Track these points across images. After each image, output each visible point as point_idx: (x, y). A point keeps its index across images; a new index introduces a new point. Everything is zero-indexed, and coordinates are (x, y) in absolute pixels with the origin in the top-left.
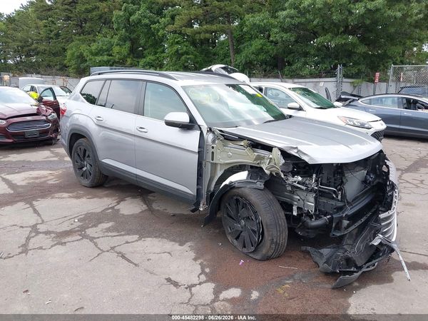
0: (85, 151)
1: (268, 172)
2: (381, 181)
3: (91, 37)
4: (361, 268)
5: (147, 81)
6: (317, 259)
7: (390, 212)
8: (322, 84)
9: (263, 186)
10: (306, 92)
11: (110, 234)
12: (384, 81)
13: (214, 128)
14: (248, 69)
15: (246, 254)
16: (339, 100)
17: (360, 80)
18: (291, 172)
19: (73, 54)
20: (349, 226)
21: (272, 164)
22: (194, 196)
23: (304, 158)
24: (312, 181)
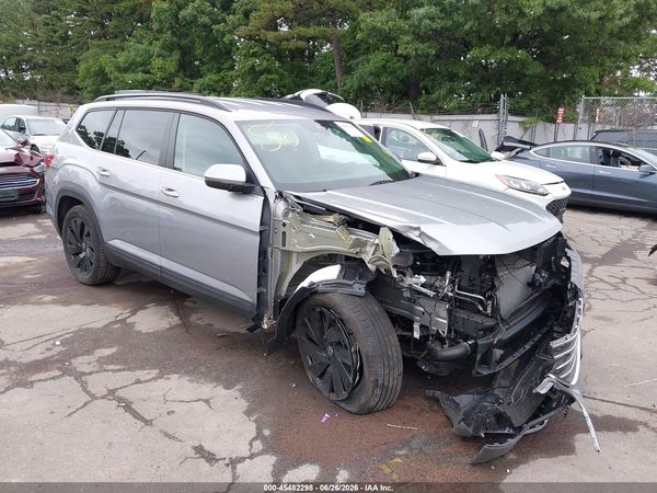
0: (83, 225)
1: (372, 267)
2: (557, 282)
3: (117, 42)
4: (520, 429)
5: (181, 112)
6: (451, 413)
7: (569, 338)
8: (475, 124)
9: (363, 291)
10: (448, 136)
11: (111, 367)
12: (571, 122)
13: (287, 192)
14: (363, 98)
15: (335, 403)
16: (501, 149)
17: (534, 119)
18: (412, 267)
19: (88, 69)
20: (503, 358)
21: (379, 254)
22: (252, 304)
23: (430, 245)
24: (446, 283)
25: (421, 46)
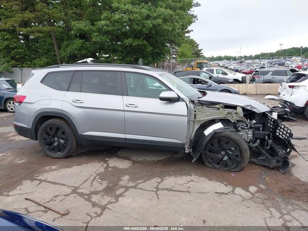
0: (57, 129)
1: (233, 122)
21: (239, 116)
22: (183, 144)
25: (103, 38)
